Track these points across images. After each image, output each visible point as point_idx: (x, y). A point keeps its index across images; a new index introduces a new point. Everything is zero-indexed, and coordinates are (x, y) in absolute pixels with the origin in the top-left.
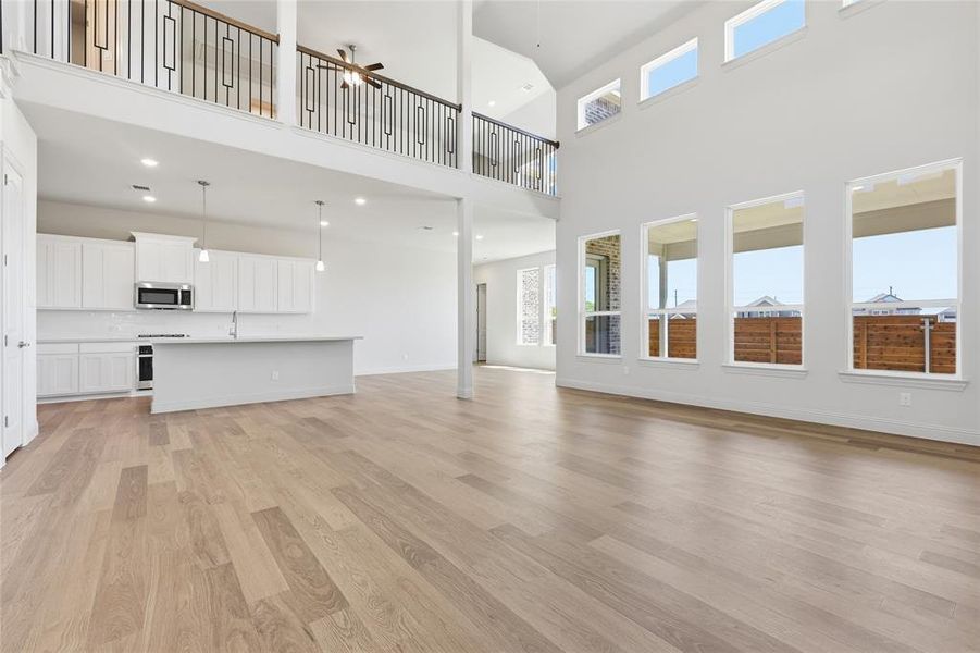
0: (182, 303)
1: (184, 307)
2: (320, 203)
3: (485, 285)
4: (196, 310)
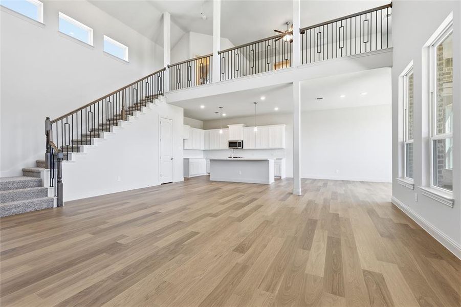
1: (239, 147)
2: (255, 103)
4: (244, 148)
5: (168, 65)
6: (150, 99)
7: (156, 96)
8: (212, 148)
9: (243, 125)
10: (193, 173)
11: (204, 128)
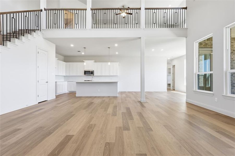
0: (91, 74)
1: (92, 75)
2: (109, 48)
3: (175, 65)
4: (94, 75)
5: (45, 9)
6: (29, 31)
7: (34, 31)
8: (71, 75)
9: (94, 61)
10: (60, 92)
11: (65, 61)
